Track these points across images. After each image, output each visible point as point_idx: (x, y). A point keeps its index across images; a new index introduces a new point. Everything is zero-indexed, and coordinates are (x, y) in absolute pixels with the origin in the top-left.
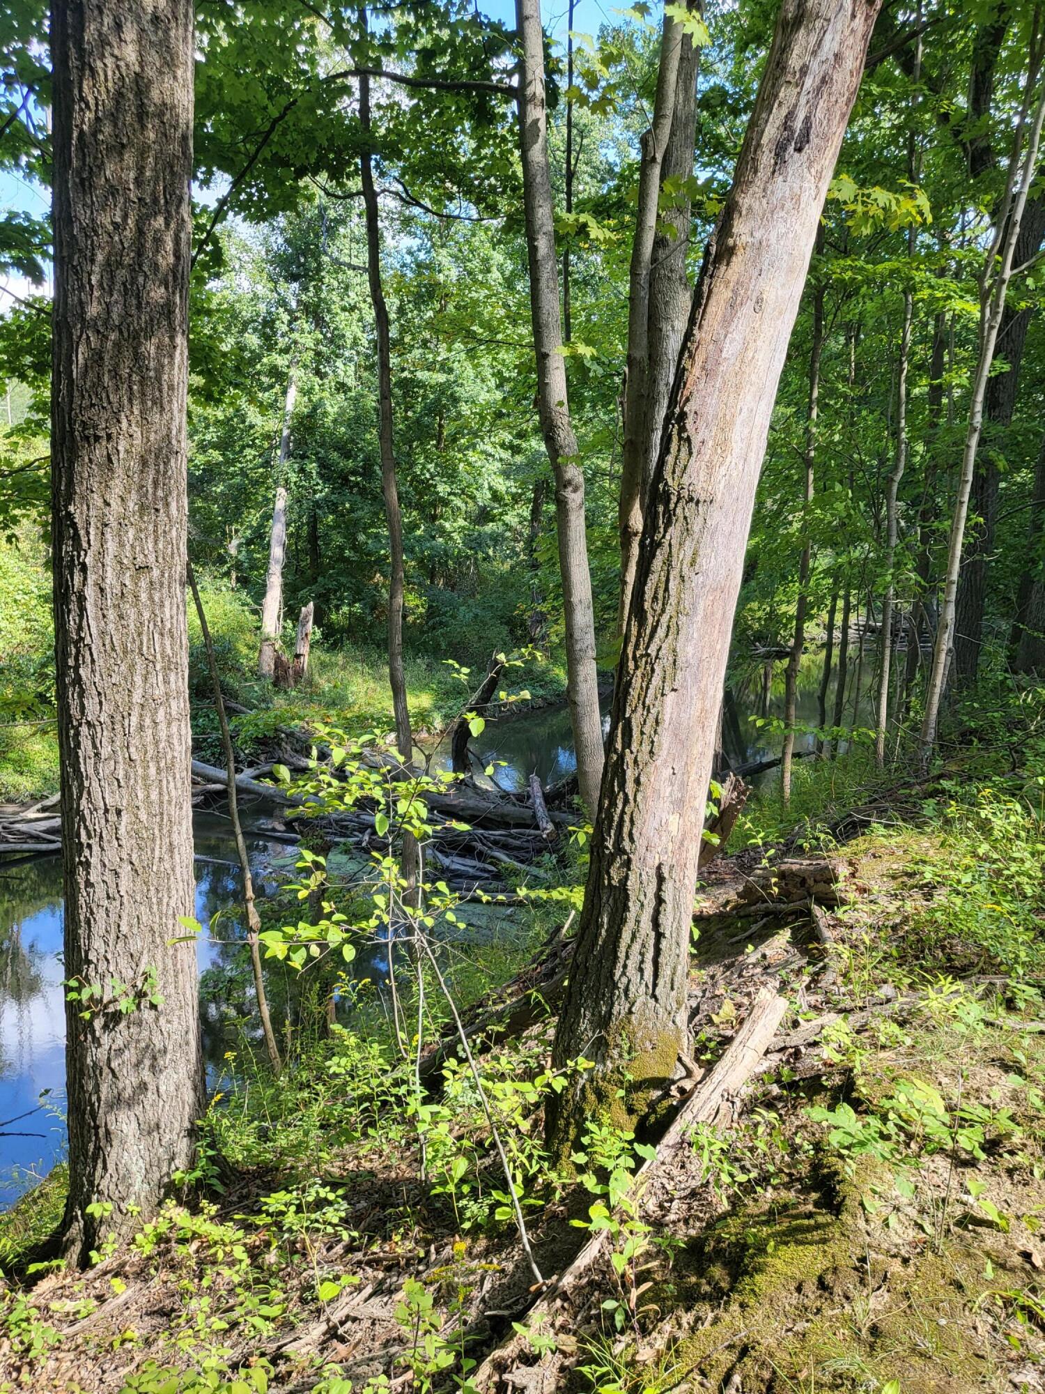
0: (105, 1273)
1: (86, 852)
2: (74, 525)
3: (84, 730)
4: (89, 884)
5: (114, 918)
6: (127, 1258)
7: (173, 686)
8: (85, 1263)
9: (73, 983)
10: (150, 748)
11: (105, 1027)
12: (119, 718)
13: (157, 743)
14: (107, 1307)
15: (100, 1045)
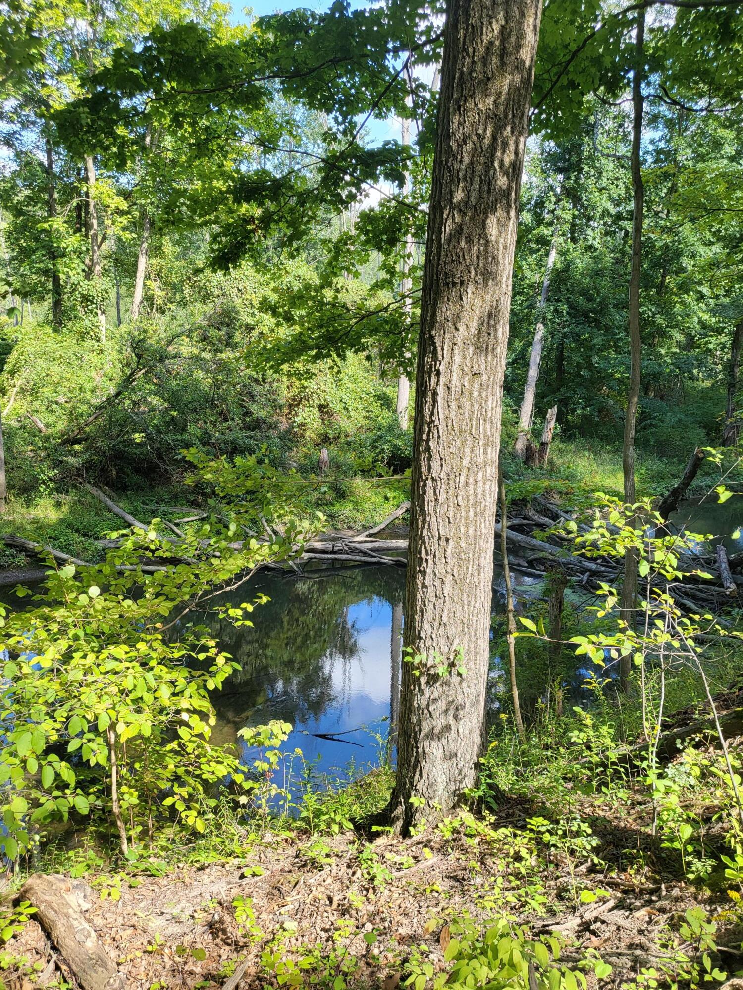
0: (419, 843)
1: (424, 564)
2: (434, 344)
3: (429, 482)
4: (424, 586)
5: (438, 610)
6: (432, 837)
7: (489, 457)
8: (405, 833)
9: (409, 650)
10: (471, 498)
11: (428, 683)
12: (452, 476)
13: (476, 495)
14: (421, 866)
15: (423, 694)
